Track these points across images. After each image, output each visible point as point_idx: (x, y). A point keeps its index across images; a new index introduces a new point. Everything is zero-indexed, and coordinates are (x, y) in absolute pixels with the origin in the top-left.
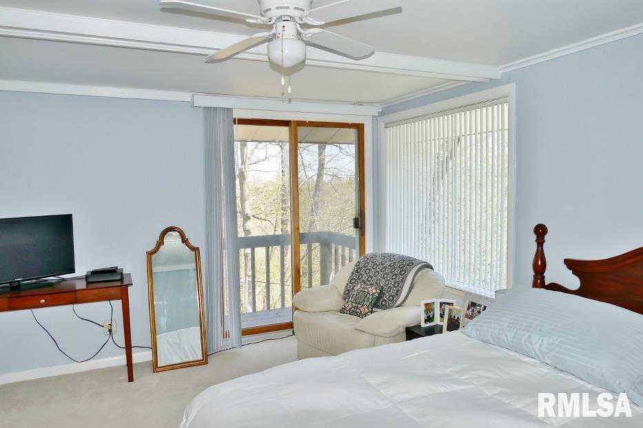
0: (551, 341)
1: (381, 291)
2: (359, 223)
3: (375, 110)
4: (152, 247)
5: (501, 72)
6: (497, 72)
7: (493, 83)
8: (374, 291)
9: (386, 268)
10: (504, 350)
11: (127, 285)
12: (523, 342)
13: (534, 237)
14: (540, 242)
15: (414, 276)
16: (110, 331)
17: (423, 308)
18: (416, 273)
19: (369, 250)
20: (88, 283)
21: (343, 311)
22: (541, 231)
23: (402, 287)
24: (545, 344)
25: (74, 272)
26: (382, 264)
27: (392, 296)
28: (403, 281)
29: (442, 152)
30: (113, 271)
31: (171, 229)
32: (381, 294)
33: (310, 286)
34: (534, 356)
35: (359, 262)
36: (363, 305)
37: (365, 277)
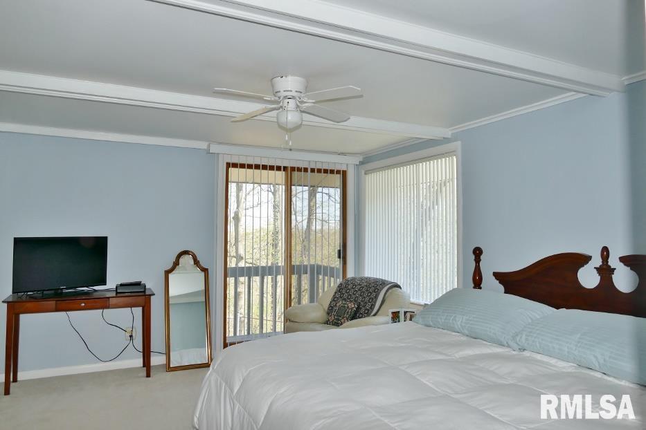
0: (468, 318)
1: (359, 306)
2: (342, 254)
3: (356, 160)
4: (169, 266)
5: (450, 133)
6: (448, 133)
7: (446, 140)
8: (353, 306)
9: (363, 287)
10: (441, 330)
11: (150, 295)
12: (451, 321)
13: (473, 257)
14: (478, 260)
15: (385, 294)
16: (131, 336)
17: (391, 315)
18: (387, 291)
19: (351, 274)
20: (117, 293)
21: (327, 323)
22: (478, 252)
23: (375, 302)
24: (464, 321)
25: (106, 285)
26: (360, 285)
27: (367, 309)
28: (376, 297)
29: (425, 201)
30: (138, 284)
31: (186, 253)
32: (358, 308)
33: (299, 302)
34: (459, 330)
35: (341, 284)
36: (343, 318)
37: (345, 296)
